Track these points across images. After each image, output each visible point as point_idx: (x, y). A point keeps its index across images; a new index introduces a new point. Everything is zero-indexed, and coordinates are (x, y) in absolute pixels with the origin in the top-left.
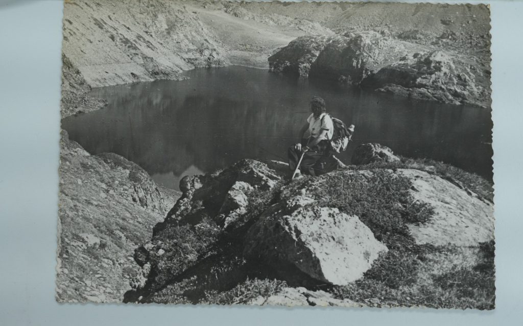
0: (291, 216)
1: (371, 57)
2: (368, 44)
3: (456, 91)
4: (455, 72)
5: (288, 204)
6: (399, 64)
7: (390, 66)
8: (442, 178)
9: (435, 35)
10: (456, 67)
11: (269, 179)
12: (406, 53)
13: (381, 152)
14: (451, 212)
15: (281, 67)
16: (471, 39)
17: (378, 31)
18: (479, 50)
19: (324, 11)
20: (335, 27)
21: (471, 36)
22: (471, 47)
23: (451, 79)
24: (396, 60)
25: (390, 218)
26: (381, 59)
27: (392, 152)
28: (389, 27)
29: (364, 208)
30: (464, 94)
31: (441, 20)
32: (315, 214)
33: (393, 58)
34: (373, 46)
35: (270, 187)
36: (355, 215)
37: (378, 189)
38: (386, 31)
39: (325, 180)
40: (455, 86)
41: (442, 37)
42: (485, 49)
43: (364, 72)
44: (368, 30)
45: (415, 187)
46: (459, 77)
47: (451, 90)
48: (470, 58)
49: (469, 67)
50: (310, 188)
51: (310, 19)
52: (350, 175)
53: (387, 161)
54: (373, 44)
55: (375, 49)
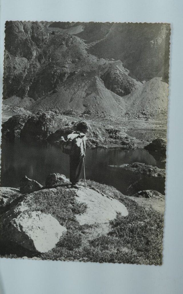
0: (17, 218)
1: (51, 125)
2: (49, 118)
3: (93, 140)
4: (92, 130)
5: (14, 211)
6: (65, 128)
7: (61, 129)
8: (90, 188)
9: (81, 112)
10: (92, 128)
11: (3, 198)
12: (68, 122)
13: (60, 178)
14: (95, 206)
15: (5, 133)
16: (98, 113)
17: (53, 111)
18: (102, 119)
19: (25, 102)
20: (31, 110)
21: (97, 112)
22: (98, 118)
23: (90, 134)
24: (64, 126)
25: (66, 213)
26: (56, 125)
27: (66, 177)
28: (58, 109)
29: (54, 209)
30: (97, 142)
31: (83, 105)
32: (29, 216)
33: (62, 125)
34: (52, 119)
35: (4, 202)
36: (49, 214)
37: (60, 198)
38: (57, 111)
39: (33, 196)
40: (93, 138)
41: (84, 113)
42: (104, 118)
43: (48, 133)
44: (48, 111)
45: (78, 195)
46: (94, 133)
47: (91, 140)
48: (98, 123)
49: (98, 128)
50: (26, 201)
51: (19, 106)
52: (45, 192)
53: (63, 182)
54: (52, 118)
55: (52, 121)
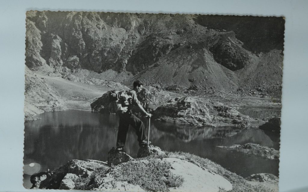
0: (98, 188)
1: (151, 101)
2: (149, 94)
3: (199, 119)
4: (198, 107)
5: (97, 182)
6: (168, 105)
7: (162, 106)
8: (188, 161)
9: (186, 88)
10: (198, 105)
11: (88, 170)
12: (171, 98)
13: (154, 150)
14: (194, 180)
15: (99, 109)
16: (206, 89)
17: (154, 87)
18: (210, 96)
19: (122, 76)
20: (129, 85)
21: (205, 88)
22: (206, 94)
23: (196, 112)
24: (166, 102)
25: (159, 186)
26: (157, 102)
27: (161, 150)
28: (160, 84)
29: (143, 181)
30: (204, 120)
31: (189, 80)
32: (113, 186)
33: (164, 101)
34: (152, 95)
35: (88, 175)
36: (137, 185)
37: (152, 170)
38: (159, 86)
39: (121, 167)
40: (199, 116)
41: (190, 89)
42: (213, 95)
43: (148, 110)
44: (149, 86)
45: (173, 167)
46: (200, 110)
47: (197, 118)
48: (206, 99)
49: (206, 105)
50: (112, 173)
51: (115, 80)
52: (135, 163)
53: (157, 154)
54: (152, 94)
55: (153, 97)
